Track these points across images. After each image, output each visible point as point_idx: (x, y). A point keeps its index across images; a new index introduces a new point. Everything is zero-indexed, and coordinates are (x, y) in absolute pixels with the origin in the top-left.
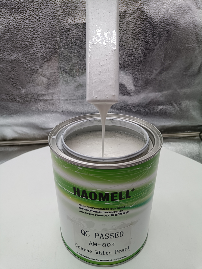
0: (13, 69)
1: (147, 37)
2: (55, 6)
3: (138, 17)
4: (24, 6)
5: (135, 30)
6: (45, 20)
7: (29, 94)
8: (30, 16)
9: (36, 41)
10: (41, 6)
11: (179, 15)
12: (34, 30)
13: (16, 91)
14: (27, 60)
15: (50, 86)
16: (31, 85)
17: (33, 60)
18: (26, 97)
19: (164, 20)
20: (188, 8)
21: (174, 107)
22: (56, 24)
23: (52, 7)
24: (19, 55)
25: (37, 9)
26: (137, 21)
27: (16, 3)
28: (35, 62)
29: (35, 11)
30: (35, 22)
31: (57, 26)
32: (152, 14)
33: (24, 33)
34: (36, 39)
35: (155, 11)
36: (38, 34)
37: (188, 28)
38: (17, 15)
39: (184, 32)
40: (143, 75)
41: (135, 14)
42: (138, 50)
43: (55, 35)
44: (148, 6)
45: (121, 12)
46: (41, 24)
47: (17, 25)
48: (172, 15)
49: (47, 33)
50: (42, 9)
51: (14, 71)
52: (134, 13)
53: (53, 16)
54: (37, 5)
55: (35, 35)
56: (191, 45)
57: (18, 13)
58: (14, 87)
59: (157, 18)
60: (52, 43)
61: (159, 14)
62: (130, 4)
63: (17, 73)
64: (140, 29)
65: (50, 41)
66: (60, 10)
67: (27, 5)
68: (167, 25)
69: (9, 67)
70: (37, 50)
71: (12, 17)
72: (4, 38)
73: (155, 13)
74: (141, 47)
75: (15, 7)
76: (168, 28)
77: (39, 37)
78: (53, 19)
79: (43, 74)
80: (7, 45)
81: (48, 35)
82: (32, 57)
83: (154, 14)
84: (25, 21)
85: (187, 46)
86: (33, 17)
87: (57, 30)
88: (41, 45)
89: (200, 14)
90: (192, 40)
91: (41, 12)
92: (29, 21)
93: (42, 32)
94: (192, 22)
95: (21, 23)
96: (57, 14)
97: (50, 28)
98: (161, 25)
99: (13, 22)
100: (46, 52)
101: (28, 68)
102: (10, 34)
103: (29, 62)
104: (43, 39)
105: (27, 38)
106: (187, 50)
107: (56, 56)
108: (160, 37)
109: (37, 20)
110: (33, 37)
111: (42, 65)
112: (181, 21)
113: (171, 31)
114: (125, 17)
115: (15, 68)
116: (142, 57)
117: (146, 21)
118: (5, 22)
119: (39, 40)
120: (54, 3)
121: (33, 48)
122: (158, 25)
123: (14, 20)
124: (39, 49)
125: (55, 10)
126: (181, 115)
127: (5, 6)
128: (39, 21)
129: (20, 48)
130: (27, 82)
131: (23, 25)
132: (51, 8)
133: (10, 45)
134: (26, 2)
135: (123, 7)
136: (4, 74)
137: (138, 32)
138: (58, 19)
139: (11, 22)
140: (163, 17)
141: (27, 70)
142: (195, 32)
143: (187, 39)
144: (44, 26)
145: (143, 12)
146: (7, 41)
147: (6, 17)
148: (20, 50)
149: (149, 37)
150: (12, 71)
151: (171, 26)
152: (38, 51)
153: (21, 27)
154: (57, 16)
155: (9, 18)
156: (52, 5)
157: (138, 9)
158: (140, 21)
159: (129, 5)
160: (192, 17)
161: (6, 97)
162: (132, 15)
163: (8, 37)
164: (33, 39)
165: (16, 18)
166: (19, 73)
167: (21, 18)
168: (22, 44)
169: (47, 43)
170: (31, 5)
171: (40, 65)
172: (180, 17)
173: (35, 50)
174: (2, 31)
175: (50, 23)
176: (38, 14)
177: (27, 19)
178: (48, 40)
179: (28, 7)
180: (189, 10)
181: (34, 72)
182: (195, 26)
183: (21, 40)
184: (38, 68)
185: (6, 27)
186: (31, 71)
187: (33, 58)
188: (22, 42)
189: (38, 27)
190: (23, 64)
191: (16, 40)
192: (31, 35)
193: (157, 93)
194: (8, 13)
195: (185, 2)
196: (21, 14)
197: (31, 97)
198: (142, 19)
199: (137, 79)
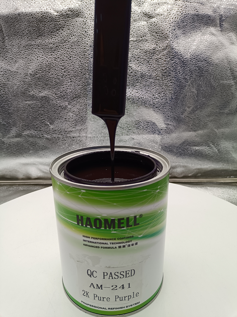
0: (43, 106)
1: (177, 73)
2: (86, 45)
3: (167, 54)
4: (57, 46)
5: (164, 67)
6: (75, 59)
7: (57, 130)
8: (62, 55)
9: (66, 79)
10: (72, 46)
11: (211, 52)
12: (65, 68)
13: (44, 127)
14: (57, 96)
15: (78, 122)
16: (59, 121)
17: (62, 97)
18: (53, 134)
19: (194, 56)
20: (221, 44)
21: (211, 148)
22: (85, 62)
23: (83, 46)
24: (49, 92)
25: (69, 48)
26: (167, 57)
27: (50, 44)
28: (64, 99)
29: (66, 51)
30: (66, 60)
31: (87, 64)
32: (181, 50)
33: (55, 71)
34: (67, 77)
35: (185, 47)
36: (69, 72)
37: (222, 64)
38: (50, 55)
39: (217, 68)
40: (175, 112)
41: (165, 51)
42: (168, 86)
43: (84, 72)
44: (177, 43)
45: (150, 49)
46: (71, 62)
47: (49, 64)
48: (204, 51)
49: (76, 71)
50: (74, 49)
51: (43, 108)
52: (163, 51)
53: (83, 55)
54: (69, 45)
55: (65, 73)
56: (226, 81)
57: (51, 52)
58: (42, 123)
59: (188, 55)
60: (81, 80)
61: (190, 50)
62: (159, 41)
63: (46, 109)
64: (170, 65)
65: (79, 78)
66: (90, 49)
67: (60, 46)
68: (198, 61)
69: (39, 103)
70: (66, 86)
71: (45, 56)
72: (36, 76)
73: (185, 49)
74: (171, 83)
75: (48, 47)
76: (200, 64)
77: (69, 75)
78: (83, 57)
79: (71, 110)
80: (39, 82)
81: (78, 73)
82: (61, 94)
83: (184, 51)
84: (57, 60)
85: (221, 82)
86: (64, 56)
87: (86, 68)
88: (71, 82)
89: (234, 50)
90: (227, 76)
91: (72, 52)
92: (60, 60)
93: (72, 70)
94: (226, 57)
95: (53, 61)
96: (87, 53)
97: (80, 66)
98: (192, 62)
99: (46, 61)
100: (75, 89)
101: (57, 105)
102: (42, 72)
103: (58, 99)
104: (73, 77)
105: (58, 75)
106: (221, 87)
107: (85, 92)
108: (191, 73)
109: (68, 58)
110: (63, 75)
111: (71, 102)
112: (214, 57)
113: (203, 67)
114: (155, 54)
115: (45, 104)
116: (173, 94)
117: (175, 58)
118: (38, 61)
119: (69, 78)
120: (85, 43)
121: (63, 85)
122: (188, 61)
123: (47, 59)
124: (69, 86)
125: (85, 50)
126: (219, 157)
127: (39, 46)
128: (70, 60)
129: (50, 85)
130: (56, 118)
131: (55, 63)
132: (81, 48)
133: (41, 82)
134: (59, 42)
135: (152, 44)
136: (34, 110)
137: (168, 68)
138: (88, 58)
139: (44, 61)
140: (193, 53)
141: (56, 106)
142: (230, 68)
143: (221, 75)
144: (75, 64)
145: (172, 49)
146: (38, 79)
147: (39, 56)
148: (50, 87)
149: (180, 74)
150: (42, 107)
151: (203, 62)
152: (67, 88)
153: (52, 66)
154: (87, 55)
155: (42, 57)
156: (83, 45)
157: (167, 46)
158: (170, 57)
159: (158, 43)
160: (225, 53)
161: (34, 133)
162: (161, 52)
163: (40, 75)
164: (64, 76)
165: (49, 57)
166: (48, 109)
167: (53, 58)
168: (53, 81)
169: (77, 80)
170: (64, 46)
171: (69, 101)
172: (213, 53)
173: (65, 87)
174: (35, 69)
175: (80, 61)
176: (69, 53)
177: (58, 58)
178: (77, 77)
179: (60, 47)
180: (222, 46)
181: (62, 109)
182: (229, 62)
183: (52, 78)
184: (67, 104)
185: (38, 66)
186: (60, 108)
187: (63, 95)
188: (53, 80)
189: (68, 65)
190: (53, 100)
191: (47, 78)
192: (62, 72)
193: (191, 133)
194: (41, 52)
195: (217, 39)
196: (53, 54)
197: (59, 133)
198: (171, 55)
199: (169, 116)
